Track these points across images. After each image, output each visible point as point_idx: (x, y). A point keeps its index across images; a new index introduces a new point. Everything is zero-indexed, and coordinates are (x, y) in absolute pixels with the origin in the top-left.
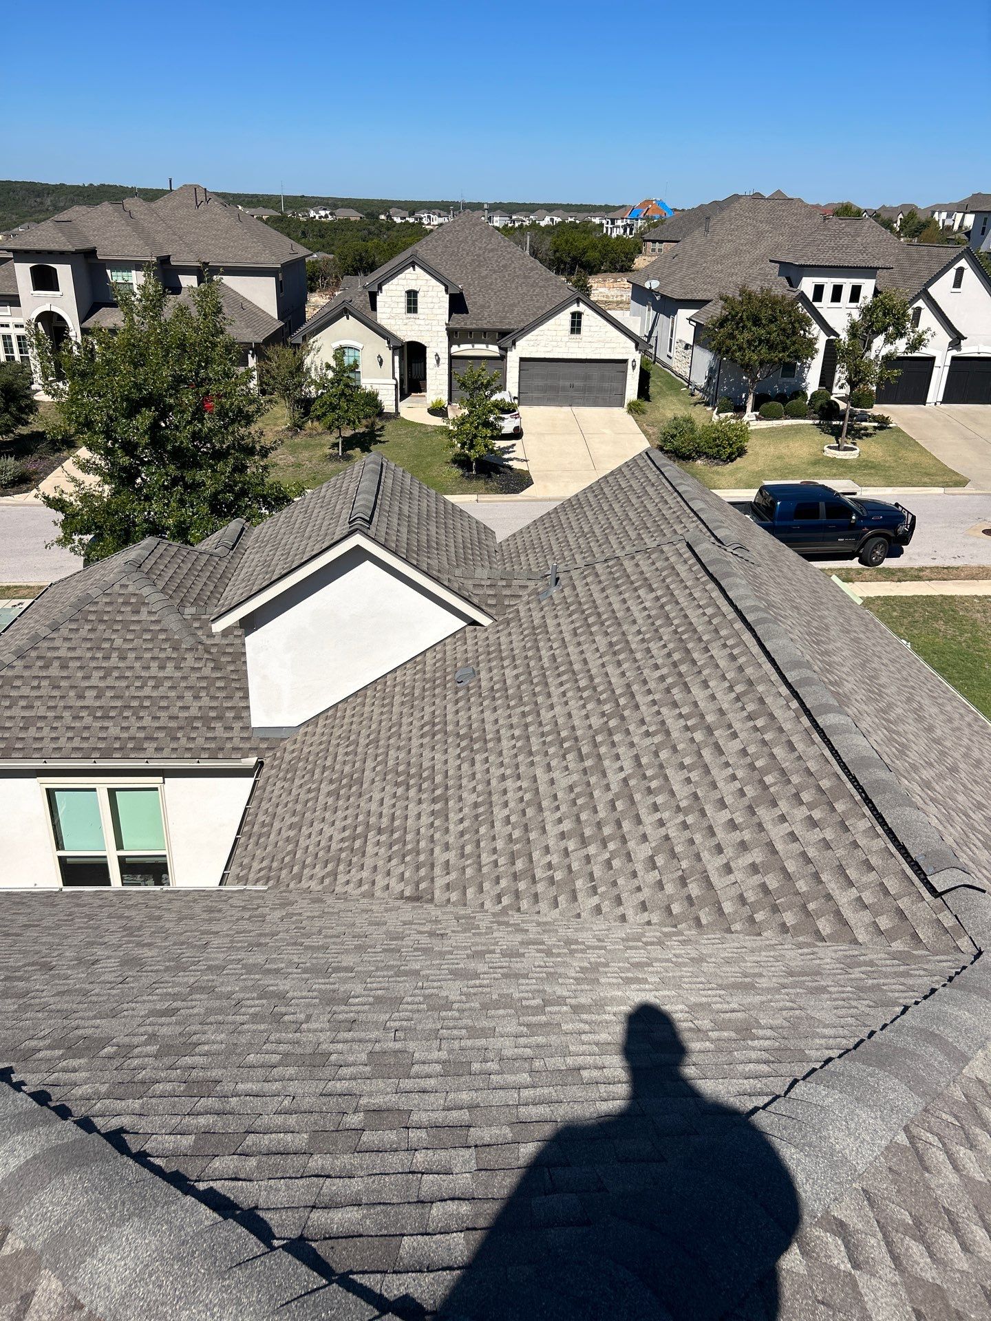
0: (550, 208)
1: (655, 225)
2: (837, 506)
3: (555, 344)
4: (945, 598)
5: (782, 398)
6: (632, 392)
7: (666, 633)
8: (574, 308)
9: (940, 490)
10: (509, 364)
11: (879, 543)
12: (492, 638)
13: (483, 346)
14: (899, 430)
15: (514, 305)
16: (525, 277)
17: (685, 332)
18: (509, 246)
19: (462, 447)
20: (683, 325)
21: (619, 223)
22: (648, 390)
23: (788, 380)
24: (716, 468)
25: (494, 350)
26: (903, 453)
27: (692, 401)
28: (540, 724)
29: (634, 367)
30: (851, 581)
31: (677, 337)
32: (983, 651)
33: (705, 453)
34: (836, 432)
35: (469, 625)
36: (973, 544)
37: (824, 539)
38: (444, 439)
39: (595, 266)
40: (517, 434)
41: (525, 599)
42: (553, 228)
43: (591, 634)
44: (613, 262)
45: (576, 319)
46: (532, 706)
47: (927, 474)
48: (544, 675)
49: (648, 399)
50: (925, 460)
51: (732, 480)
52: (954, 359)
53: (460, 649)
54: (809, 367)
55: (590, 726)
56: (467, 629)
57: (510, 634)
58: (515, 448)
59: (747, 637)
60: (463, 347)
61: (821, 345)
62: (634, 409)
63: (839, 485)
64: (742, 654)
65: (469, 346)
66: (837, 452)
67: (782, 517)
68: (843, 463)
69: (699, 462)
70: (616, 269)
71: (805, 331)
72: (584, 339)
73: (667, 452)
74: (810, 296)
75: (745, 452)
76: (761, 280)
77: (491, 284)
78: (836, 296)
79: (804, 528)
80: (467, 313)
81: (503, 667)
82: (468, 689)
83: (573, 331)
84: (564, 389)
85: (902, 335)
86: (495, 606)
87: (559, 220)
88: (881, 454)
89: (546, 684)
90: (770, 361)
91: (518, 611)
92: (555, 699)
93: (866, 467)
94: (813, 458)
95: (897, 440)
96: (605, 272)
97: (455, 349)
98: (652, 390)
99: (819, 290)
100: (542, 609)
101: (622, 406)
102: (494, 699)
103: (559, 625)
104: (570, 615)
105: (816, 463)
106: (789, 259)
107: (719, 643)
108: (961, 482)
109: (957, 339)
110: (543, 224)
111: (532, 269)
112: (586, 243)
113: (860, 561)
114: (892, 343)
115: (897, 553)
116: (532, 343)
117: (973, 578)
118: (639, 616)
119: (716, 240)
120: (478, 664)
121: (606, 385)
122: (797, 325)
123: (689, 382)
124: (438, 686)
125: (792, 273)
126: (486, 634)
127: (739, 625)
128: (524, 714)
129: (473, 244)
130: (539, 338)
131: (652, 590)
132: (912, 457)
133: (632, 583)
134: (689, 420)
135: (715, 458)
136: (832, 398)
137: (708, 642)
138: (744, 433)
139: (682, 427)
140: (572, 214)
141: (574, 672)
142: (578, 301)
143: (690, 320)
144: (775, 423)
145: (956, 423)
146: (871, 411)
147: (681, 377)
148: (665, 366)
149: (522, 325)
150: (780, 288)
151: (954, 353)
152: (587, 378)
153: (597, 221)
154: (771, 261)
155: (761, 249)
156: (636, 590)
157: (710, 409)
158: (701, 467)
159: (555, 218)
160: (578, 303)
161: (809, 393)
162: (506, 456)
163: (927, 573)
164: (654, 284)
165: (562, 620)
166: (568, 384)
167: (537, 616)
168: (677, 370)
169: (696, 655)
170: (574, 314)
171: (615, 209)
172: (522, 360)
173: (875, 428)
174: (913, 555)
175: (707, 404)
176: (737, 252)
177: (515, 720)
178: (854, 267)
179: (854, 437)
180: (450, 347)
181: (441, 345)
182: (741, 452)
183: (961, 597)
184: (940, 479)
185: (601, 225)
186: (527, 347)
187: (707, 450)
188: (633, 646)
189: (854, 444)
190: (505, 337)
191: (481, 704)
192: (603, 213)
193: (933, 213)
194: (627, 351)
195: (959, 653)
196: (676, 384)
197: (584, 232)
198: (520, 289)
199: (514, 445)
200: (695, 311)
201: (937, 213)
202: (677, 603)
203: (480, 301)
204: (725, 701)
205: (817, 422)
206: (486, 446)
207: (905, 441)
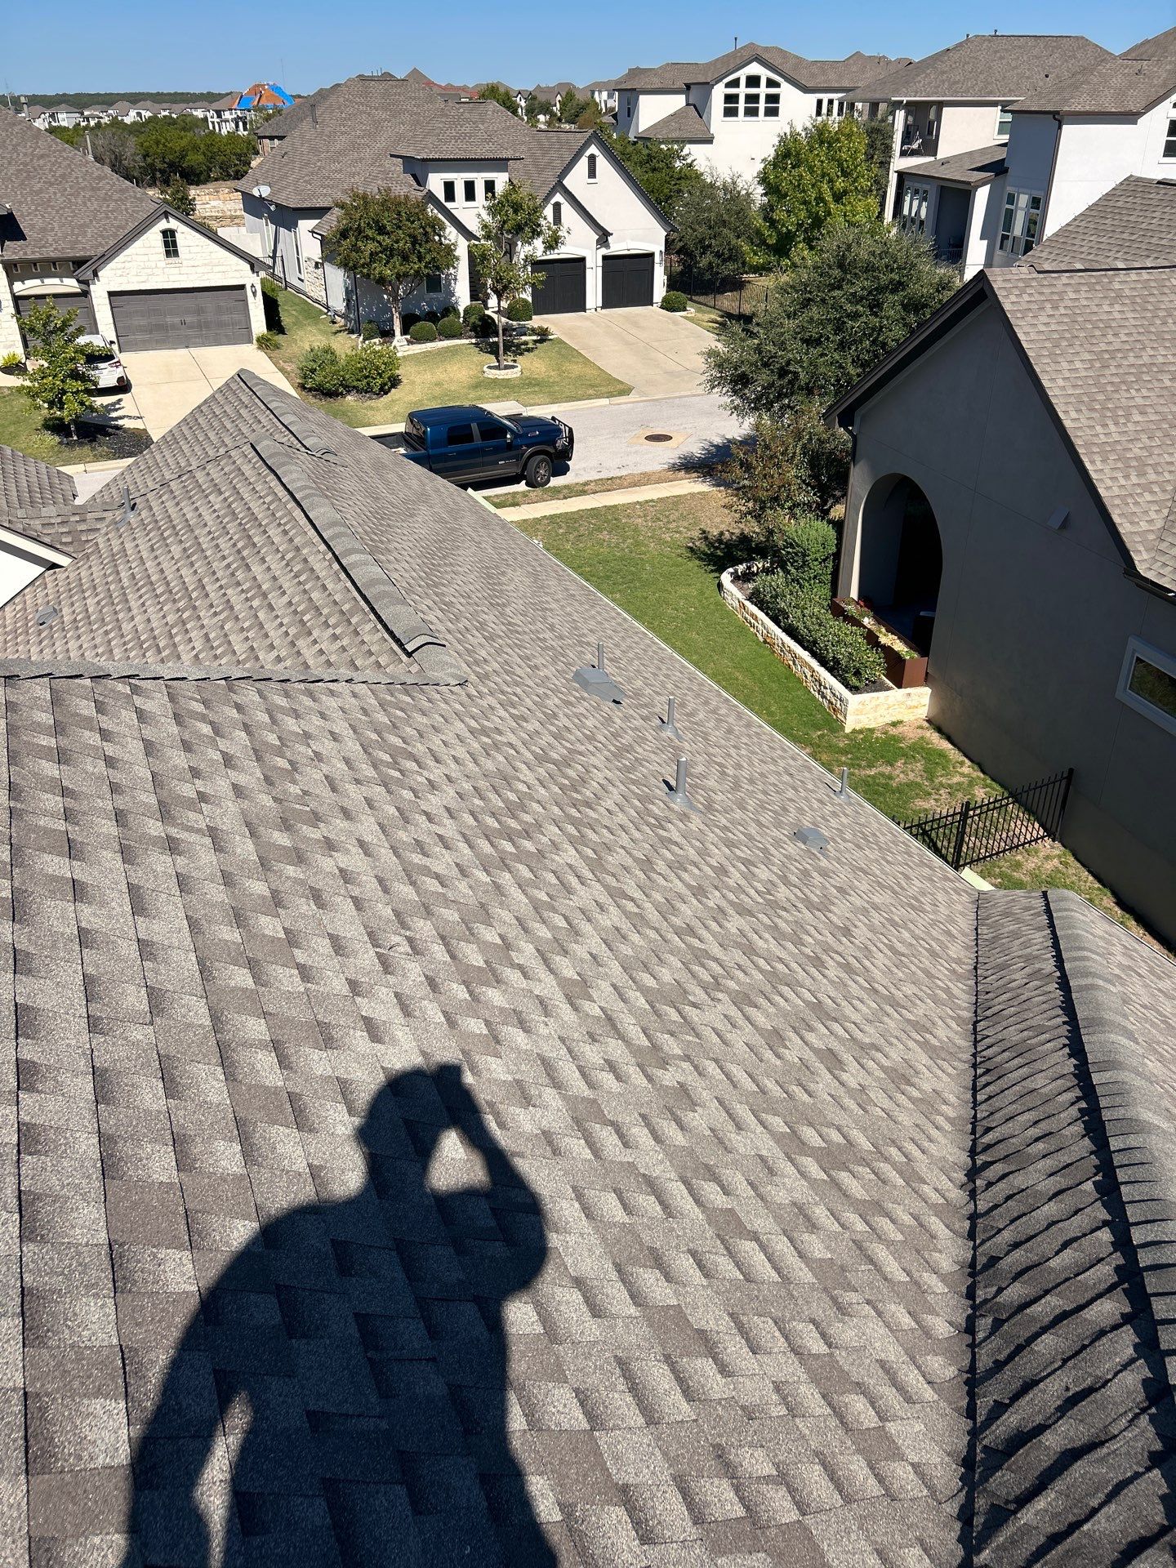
0: (135, 99)
1: (268, 118)
2: (492, 428)
3: (149, 271)
4: (608, 508)
5: (432, 317)
6: (258, 323)
7: (232, 528)
8: (163, 224)
9: (605, 401)
10: (95, 302)
11: (542, 461)
12: (72, 576)
13: (56, 281)
14: (560, 341)
15: (84, 225)
16: (93, 189)
17: (312, 249)
18: (65, 150)
19: (50, 408)
20: (306, 239)
21: (227, 115)
22: (279, 321)
23: (433, 295)
24: (369, 402)
25: (70, 285)
26: (567, 366)
27: (334, 330)
28: (122, 636)
29: (254, 294)
30: (518, 505)
31: (304, 254)
32: (645, 554)
33: (354, 387)
34: (493, 350)
35: (48, 569)
36: (636, 452)
37: (484, 464)
38: (25, 401)
39: (201, 173)
40: (123, 387)
41: (103, 531)
42: (143, 125)
43: (167, 545)
44: (224, 167)
45: (169, 237)
46: (114, 624)
47: (592, 386)
48: (124, 594)
49: (281, 331)
50: (589, 371)
51: (388, 414)
52: (605, 258)
53: (40, 595)
54: (455, 280)
55: (167, 624)
56: (46, 574)
57: (90, 567)
58: (123, 404)
59: (298, 513)
60: (29, 283)
61: (462, 249)
62: (264, 343)
63: (501, 408)
64: (293, 527)
65: (37, 282)
66: (497, 372)
67: (435, 445)
68: (505, 383)
69: (349, 398)
70: (229, 175)
71: (440, 236)
72: (185, 263)
73: (310, 390)
74: (441, 196)
75: (400, 381)
76: (382, 179)
77: (49, 201)
78: (470, 194)
79: (461, 455)
80: (25, 239)
81: (85, 598)
82: (51, 627)
83: (168, 254)
84: (173, 327)
85: (539, 234)
86: (71, 543)
87: (148, 114)
88: (544, 369)
89: (127, 601)
90: (406, 275)
91: (97, 544)
92: (135, 612)
93: (530, 385)
94: (474, 381)
95: (559, 353)
96: (216, 180)
97: (18, 287)
98: (286, 319)
99: (449, 187)
100: (120, 536)
101: (250, 342)
102: (77, 628)
103: (137, 546)
104: (147, 535)
105: (476, 386)
106: (410, 152)
107: (275, 524)
108: (626, 391)
109: (604, 236)
110: (128, 120)
111: (100, 178)
112: (184, 143)
113: (527, 484)
114: (530, 244)
115: (563, 470)
116: (119, 272)
117: (635, 485)
118: (208, 517)
119: (326, 132)
120: (60, 603)
121: (225, 318)
122: (429, 229)
123: (328, 308)
124: (21, 634)
125: (418, 169)
126: (67, 574)
127: (291, 505)
128: (106, 633)
129: (15, 147)
130: (127, 265)
131: (221, 493)
132: (576, 369)
133: (203, 491)
134: (328, 351)
135: (366, 392)
136: (487, 312)
137: (266, 526)
138: (392, 361)
139: (324, 358)
140: (165, 105)
141: (152, 583)
142: (166, 215)
143: (312, 232)
144: (429, 346)
145: (618, 329)
146: (530, 324)
147: (317, 301)
148: (299, 291)
149: (101, 250)
150: (403, 187)
151: (604, 251)
152: (200, 311)
153: (199, 114)
154: (392, 156)
155: (381, 143)
156: (207, 496)
157: (354, 336)
158: (352, 403)
159: (143, 113)
160: (167, 218)
161: (461, 309)
162: (114, 415)
163: (592, 486)
164: (264, 191)
165: (139, 542)
166: (177, 320)
167: (115, 543)
168: (312, 294)
169: (256, 540)
170: (165, 233)
171: (220, 96)
172: (111, 294)
173: (535, 342)
174: (580, 468)
175: (351, 332)
176: (355, 146)
177: (98, 640)
178: (482, 160)
179: (516, 354)
180: (11, 285)
182: (395, 382)
183: (624, 505)
184: (604, 389)
185: (205, 119)
186: (113, 276)
187: (355, 383)
188: (204, 546)
189: (515, 361)
190: (82, 266)
191: (65, 637)
192: (205, 104)
193: (593, 93)
194: (239, 272)
195: (622, 559)
196: (312, 311)
197: (184, 129)
198: (89, 204)
199: (120, 400)
200: (317, 221)
201: (597, 93)
202: (242, 499)
203: (38, 222)
204: (277, 568)
205: (474, 341)
206: (82, 403)
207: (567, 352)
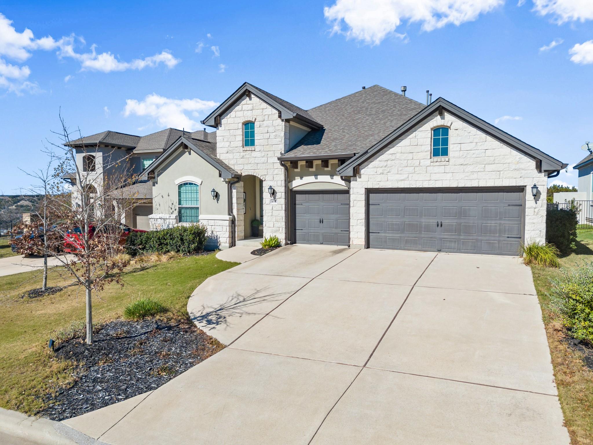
3: (411, 169)
8: (437, 121)
10: (352, 199)
13: (326, 178)
25: (336, 182)
45: (440, 136)
65: (312, 179)
72: (453, 162)
83: (436, 153)
84: (428, 228)
97: (293, 182)
130: (389, 163)
142: (441, 111)
152: (462, 213)
160: (441, 114)
166: (433, 221)
170: (436, 130)
172: (369, 192)
181: (277, 178)
186: (375, 175)
190: (345, 163)
